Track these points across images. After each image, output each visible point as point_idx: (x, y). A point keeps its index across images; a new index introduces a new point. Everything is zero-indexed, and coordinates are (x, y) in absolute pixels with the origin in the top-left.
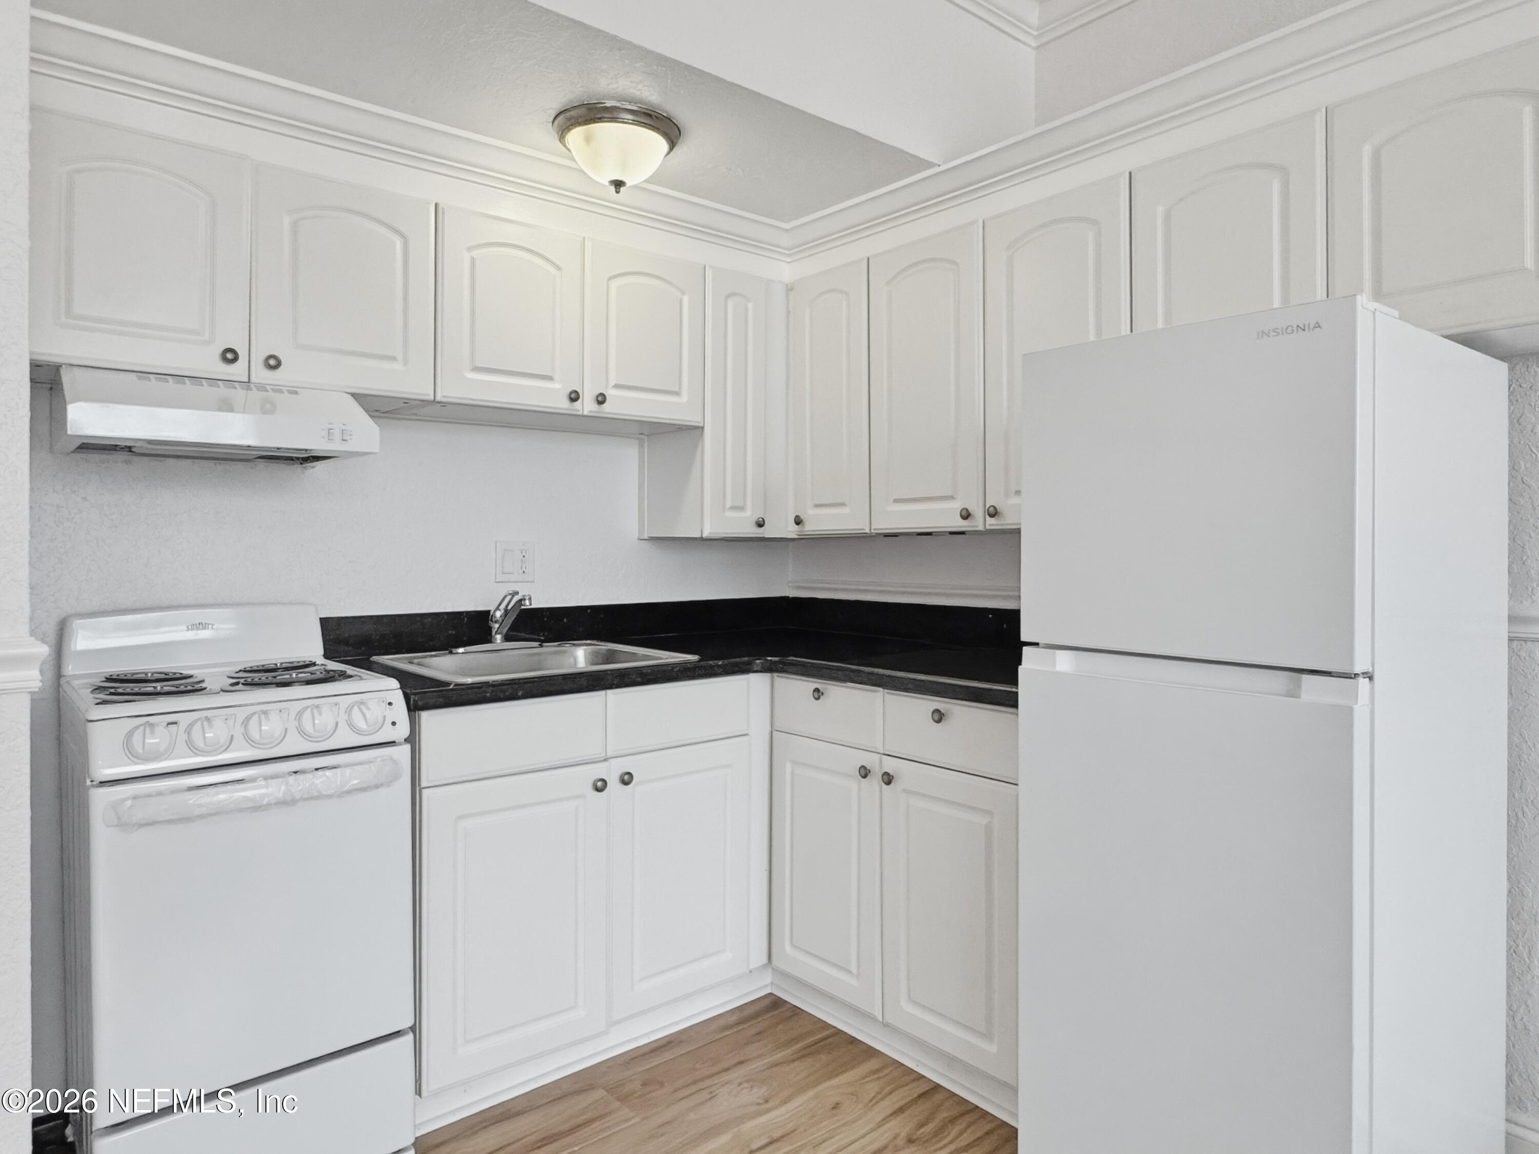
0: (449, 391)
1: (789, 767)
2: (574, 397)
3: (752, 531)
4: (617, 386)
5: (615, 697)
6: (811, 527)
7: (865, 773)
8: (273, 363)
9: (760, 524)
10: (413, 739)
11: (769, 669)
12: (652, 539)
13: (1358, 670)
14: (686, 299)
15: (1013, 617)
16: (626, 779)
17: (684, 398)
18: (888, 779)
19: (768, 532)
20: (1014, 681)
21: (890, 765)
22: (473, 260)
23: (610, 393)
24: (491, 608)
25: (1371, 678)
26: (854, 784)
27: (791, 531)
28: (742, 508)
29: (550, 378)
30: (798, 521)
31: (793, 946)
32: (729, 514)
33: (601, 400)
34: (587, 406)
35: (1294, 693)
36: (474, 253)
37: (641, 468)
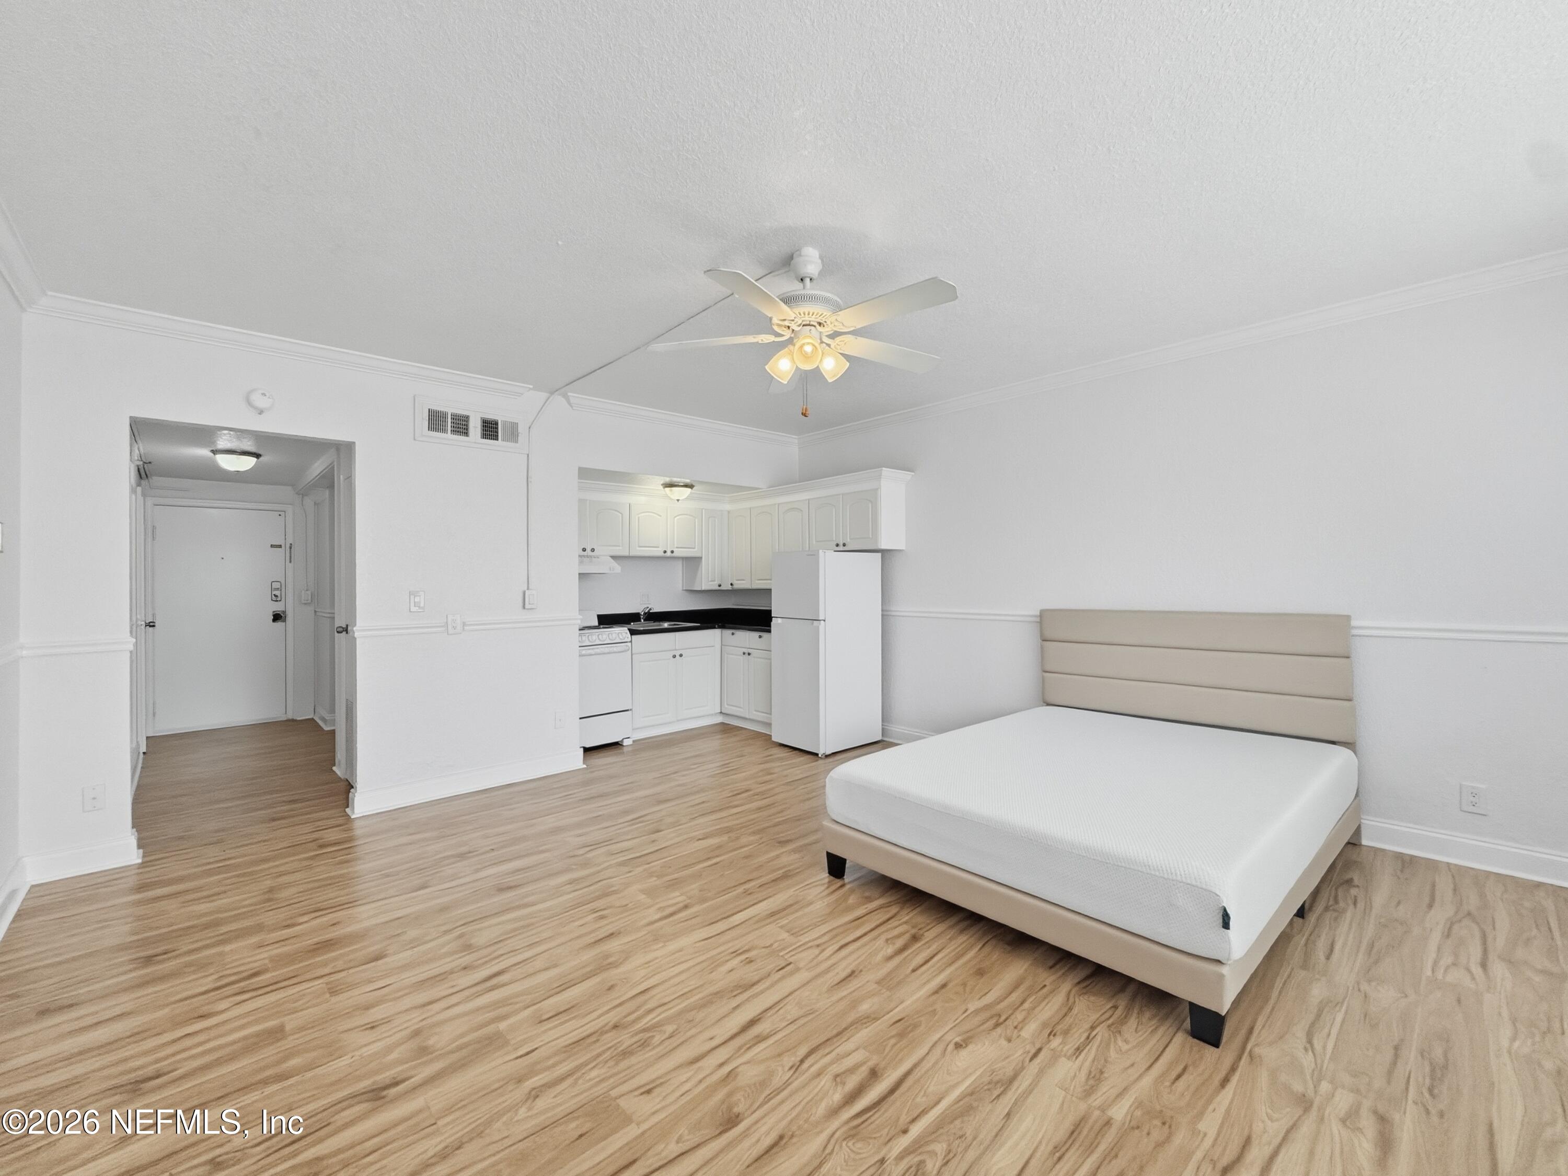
0: (631, 554)
1: (726, 655)
2: (665, 552)
3: (717, 588)
4: (677, 548)
5: (678, 634)
6: (736, 587)
7: (744, 654)
8: (593, 550)
9: (720, 586)
10: (631, 642)
11: (720, 627)
12: (686, 590)
13: (820, 619)
14: (696, 520)
15: (770, 611)
16: (681, 655)
17: (696, 549)
18: (749, 654)
19: (722, 588)
20: (770, 626)
21: (750, 651)
22: (639, 518)
23: (674, 550)
24: (640, 611)
25: (824, 621)
26: (742, 658)
27: (730, 587)
28: (714, 581)
29: (658, 547)
30: (732, 584)
31: (727, 705)
32: (710, 583)
33: (672, 552)
34: (669, 554)
35: (813, 624)
36: (639, 516)
37: (683, 566)
